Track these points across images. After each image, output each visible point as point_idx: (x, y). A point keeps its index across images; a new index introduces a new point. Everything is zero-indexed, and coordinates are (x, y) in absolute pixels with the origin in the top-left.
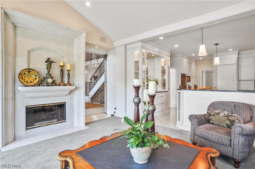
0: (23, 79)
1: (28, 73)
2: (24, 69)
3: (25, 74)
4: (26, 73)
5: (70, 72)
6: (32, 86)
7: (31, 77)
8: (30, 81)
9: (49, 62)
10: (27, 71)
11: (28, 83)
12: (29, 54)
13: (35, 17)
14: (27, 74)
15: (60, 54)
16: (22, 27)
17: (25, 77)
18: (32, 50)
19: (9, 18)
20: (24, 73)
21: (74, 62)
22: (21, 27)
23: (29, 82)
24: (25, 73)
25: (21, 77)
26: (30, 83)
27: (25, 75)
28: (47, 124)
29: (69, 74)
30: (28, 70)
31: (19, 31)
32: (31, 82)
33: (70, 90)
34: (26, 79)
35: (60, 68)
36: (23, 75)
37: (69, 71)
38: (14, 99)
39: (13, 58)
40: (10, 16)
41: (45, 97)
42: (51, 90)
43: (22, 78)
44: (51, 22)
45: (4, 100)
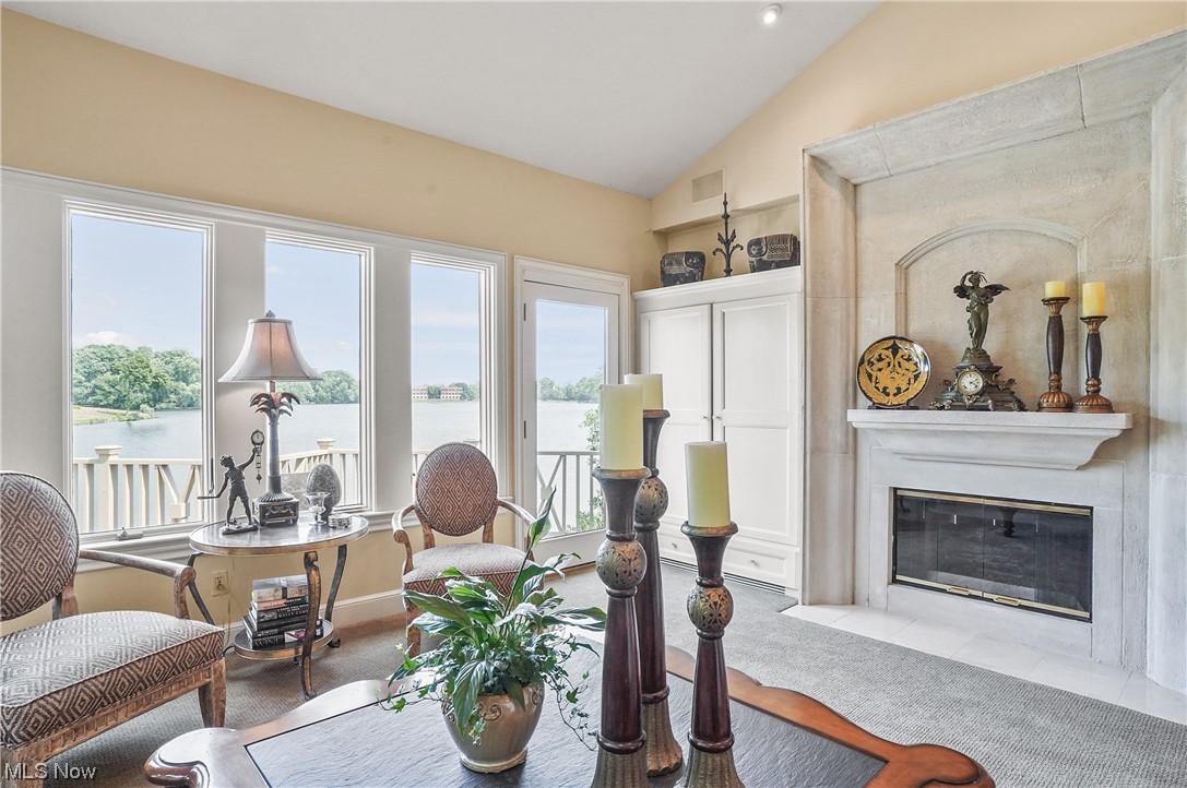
0: (874, 379)
1: (891, 356)
2: (879, 342)
3: (880, 359)
4: (885, 353)
5: (1104, 328)
6: (898, 407)
7: (899, 370)
8: (895, 386)
9: (978, 294)
10: (887, 349)
11: (888, 394)
12: (906, 275)
13: (893, 120)
14: (888, 360)
15: (1049, 233)
16: (872, 178)
17: (880, 370)
18: (916, 256)
19: (830, 168)
20: (876, 356)
21: (1148, 259)
22: (872, 181)
23: (892, 390)
24: (880, 355)
25: (867, 372)
26: (895, 395)
27: (880, 365)
28: (979, 594)
29: (1095, 340)
30: (891, 342)
31: (867, 199)
32: (899, 389)
33: (1098, 438)
34: (885, 379)
35: (1049, 311)
36: (873, 364)
37: (1097, 320)
38: (851, 454)
39: (848, 306)
40: (832, 163)
41: (950, 460)
42: (969, 429)
43: (870, 376)
44: (961, 99)
45: (812, 453)
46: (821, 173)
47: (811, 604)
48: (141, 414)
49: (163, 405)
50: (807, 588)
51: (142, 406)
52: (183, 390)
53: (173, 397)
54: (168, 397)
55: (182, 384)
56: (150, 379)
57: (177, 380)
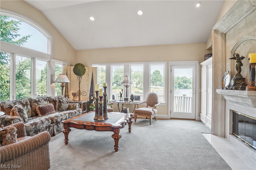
31: (227, 37)
38: (224, 100)
40: (219, 30)
45: (214, 99)
46: (217, 33)
47: (213, 134)
48: (176, 89)
49: (181, 88)
50: (212, 130)
51: (177, 88)
52: (185, 85)
53: (183, 86)
54: (182, 86)
55: (185, 84)
56: (178, 83)
57: (184, 83)
